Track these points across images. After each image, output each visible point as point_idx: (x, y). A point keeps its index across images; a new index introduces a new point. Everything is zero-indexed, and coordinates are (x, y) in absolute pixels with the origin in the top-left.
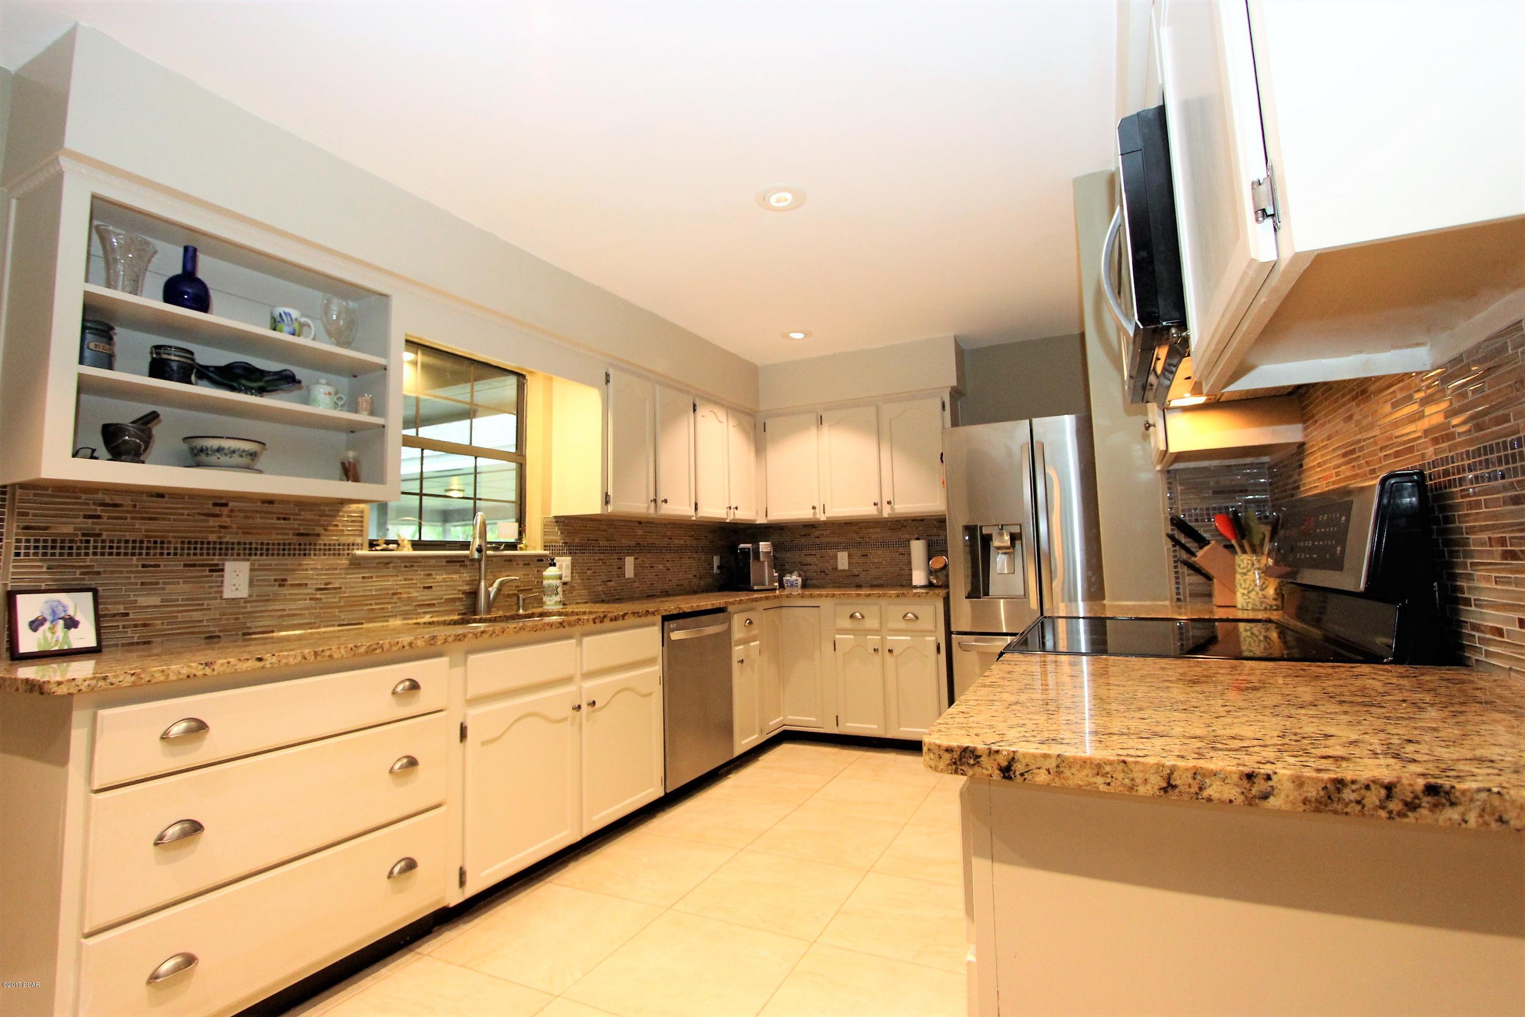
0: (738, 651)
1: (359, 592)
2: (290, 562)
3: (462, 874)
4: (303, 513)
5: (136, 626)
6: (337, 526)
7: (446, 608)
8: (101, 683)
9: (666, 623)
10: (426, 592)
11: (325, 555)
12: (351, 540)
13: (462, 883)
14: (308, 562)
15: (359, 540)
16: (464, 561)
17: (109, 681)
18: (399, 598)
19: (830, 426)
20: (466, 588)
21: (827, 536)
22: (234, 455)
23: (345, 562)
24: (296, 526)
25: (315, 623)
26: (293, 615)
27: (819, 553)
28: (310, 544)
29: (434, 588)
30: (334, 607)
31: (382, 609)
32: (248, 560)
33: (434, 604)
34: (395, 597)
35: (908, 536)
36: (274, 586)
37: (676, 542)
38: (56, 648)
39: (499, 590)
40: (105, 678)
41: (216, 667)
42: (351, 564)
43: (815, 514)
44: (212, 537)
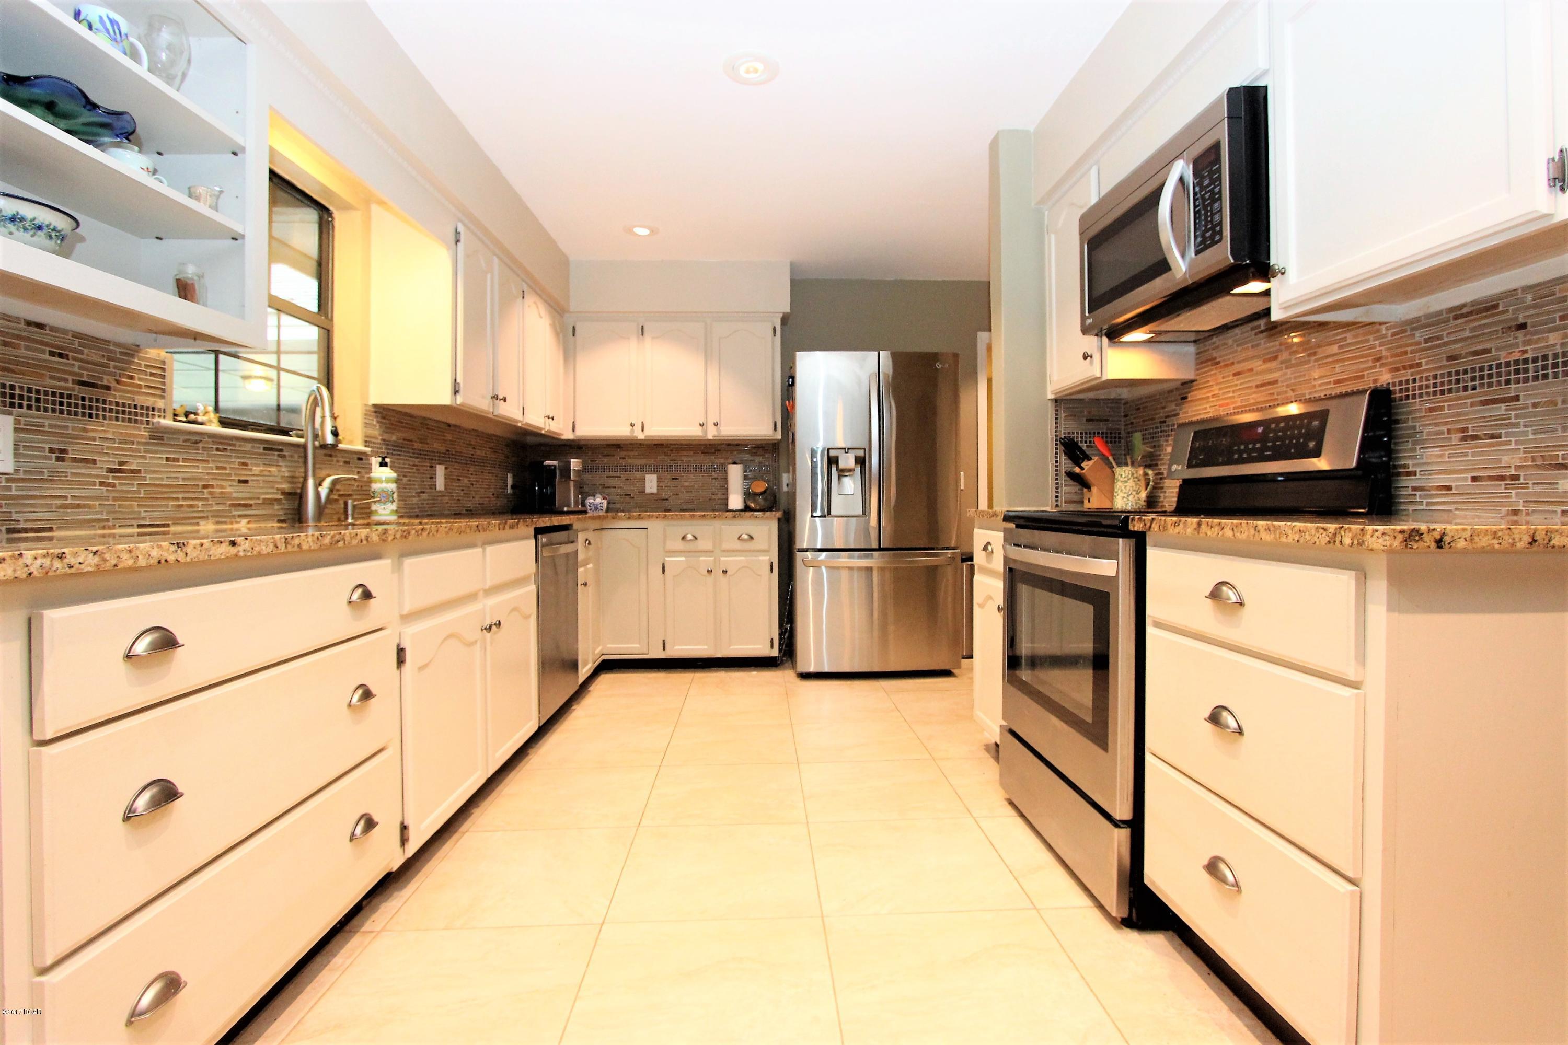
0: (581, 573)
1: (162, 479)
2: (72, 425)
3: (404, 828)
4: (86, 351)
6: (131, 378)
7: (264, 512)
8: (57, 564)
9: (540, 536)
10: (242, 487)
11: (117, 419)
12: (149, 401)
13: (404, 841)
14: (95, 427)
15: (160, 404)
16: (281, 450)
17: (66, 561)
18: (211, 493)
19: (653, 338)
20: (285, 486)
21: (635, 457)
22: (40, 233)
23: (143, 432)
24: (76, 370)
25: (107, 520)
26: (78, 506)
27: (624, 475)
28: (97, 401)
29: (250, 484)
30: (131, 499)
31: (191, 506)
32: (10, 414)
33: (251, 505)
34: (205, 491)
35: (722, 461)
36: (50, 458)
37: (478, 452)
39: (331, 491)
40: (61, 556)
41: (189, 549)
42: (151, 437)
43: (632, 431)
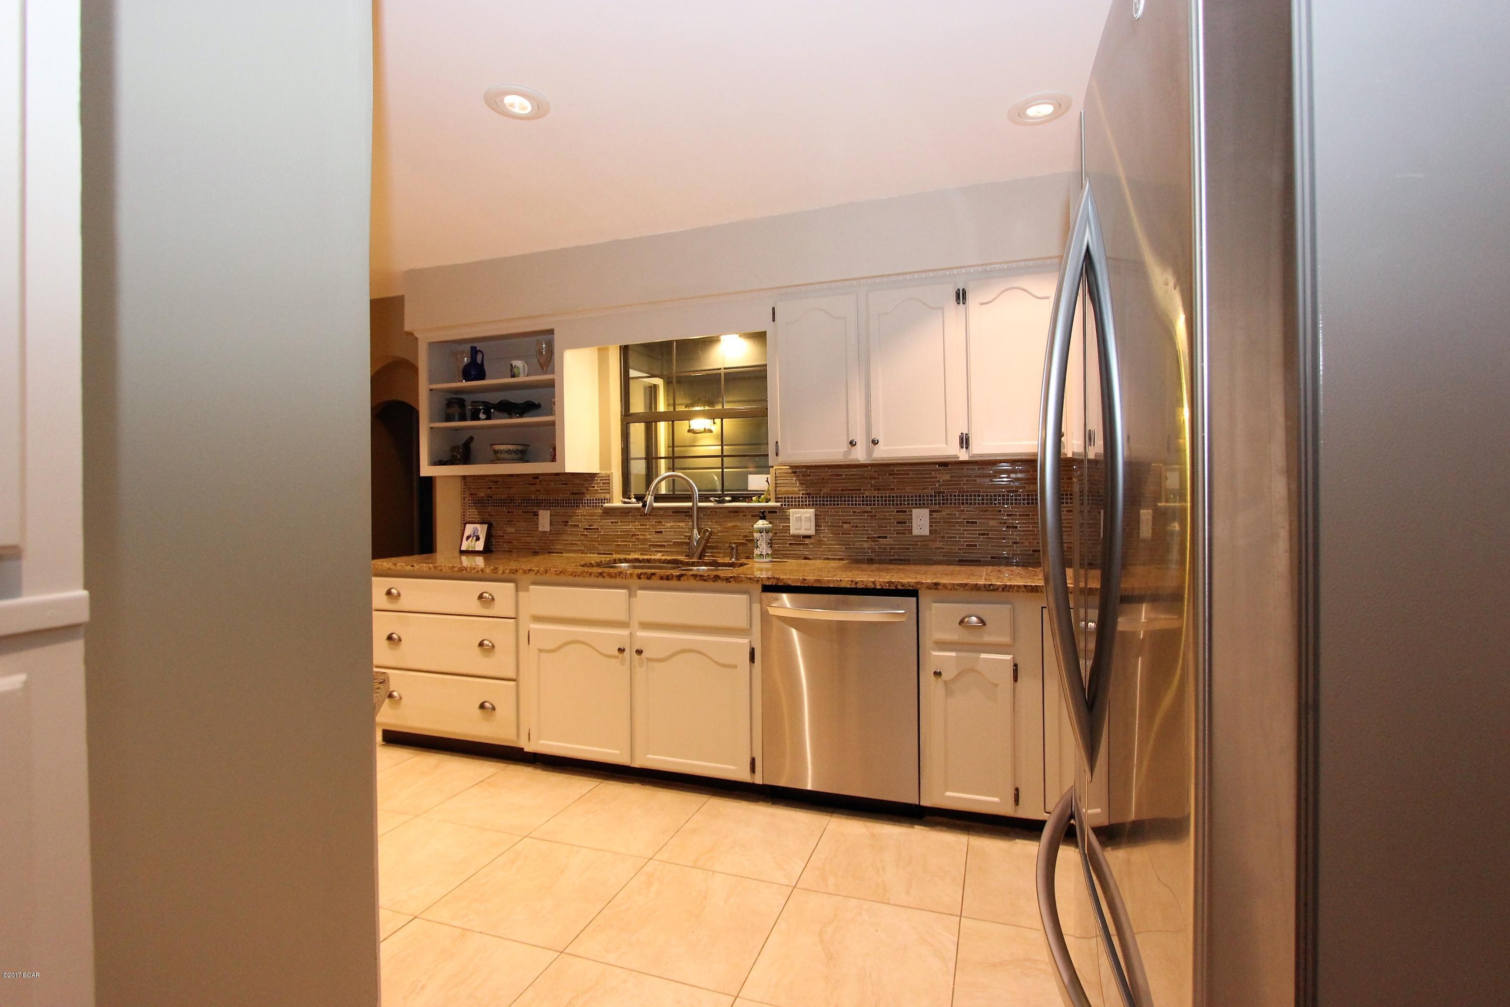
1: (610, 532)
2: (569, 511)
5: (507, 542)
6: (594, 487)
7: (675, 550)
10: (658, 535)
11: (588, 506)
12: (602, 496)
13: (529, 739)
14: (579, 511)
15: (608, 496)
16: (688, 512)
18: (637, 539)
23: (600, 511)
24: (572, 488)
25: (584, 550)
26: (573, 544)
28: (579, 500)
29: (663, 533)
30: (594, 541)
31: (626, 545)
32: (549, 509)
33: (665, 546)
34: (634, 537)
36: (562, 525)
38: (470, 550)
42: (603, 513)
44: (533, 497)
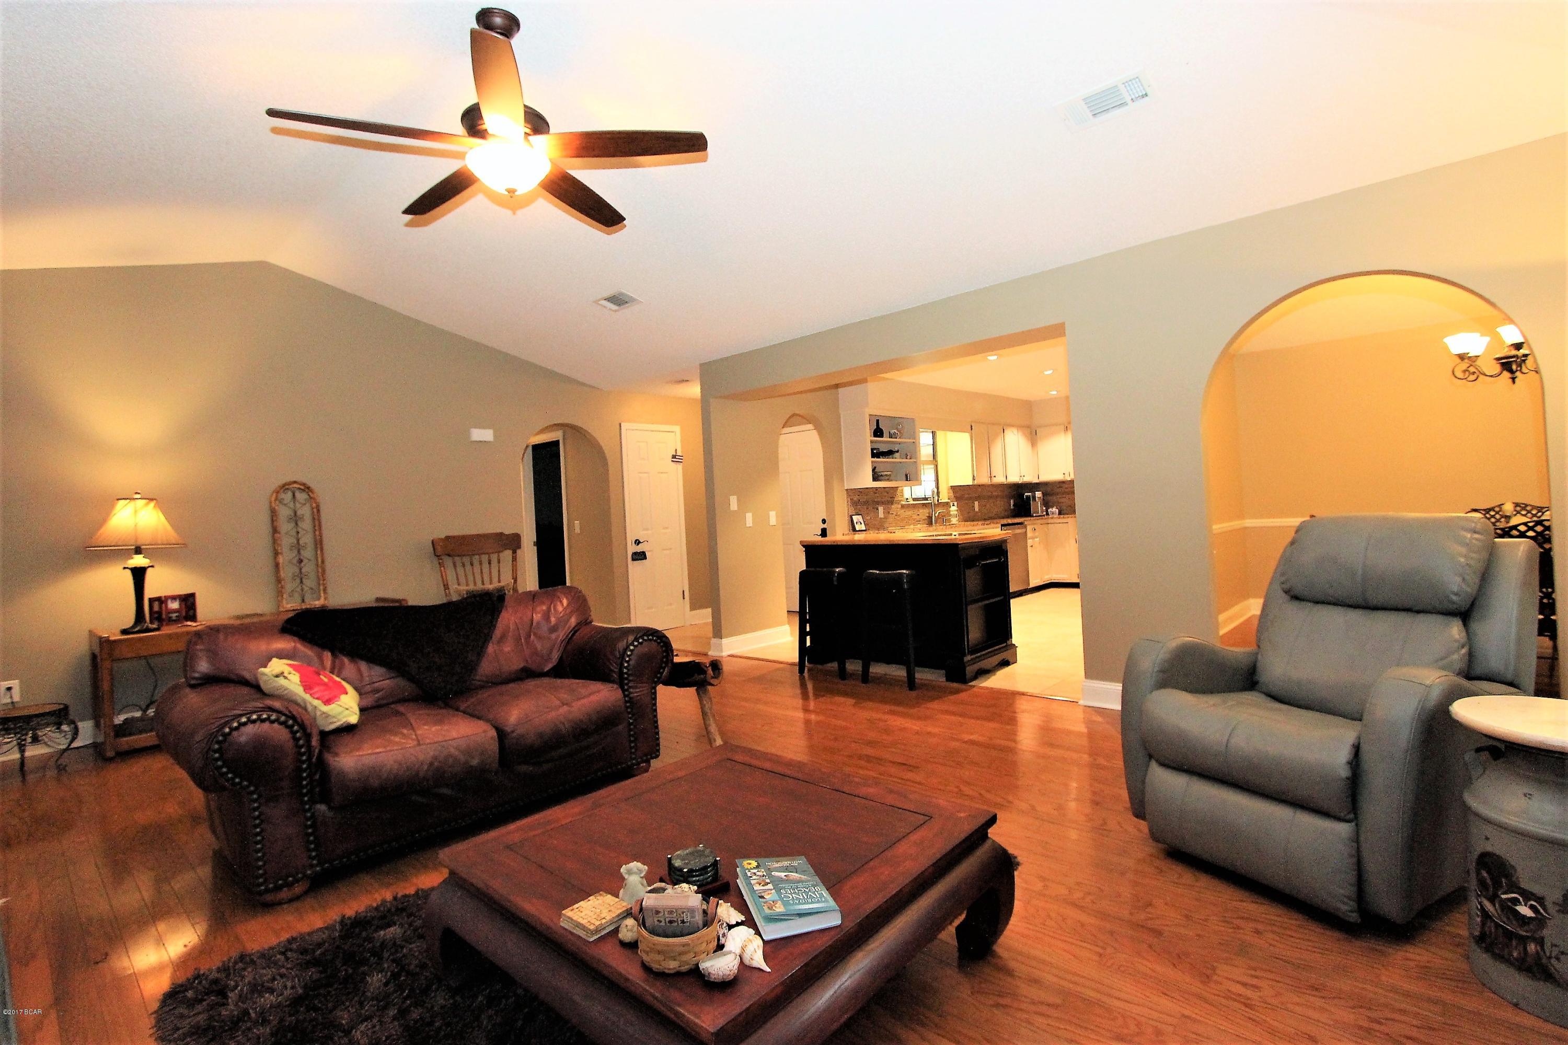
0: (1030, 542)
1: (904, 516)
7: (923, 522)
9: (1004, 527)
11: (896, 504)
12: (900, 499)
14: (893, 506)
16: (927, 504)
20: (928, 515)
29: (920, 515)
30: (899, 521)
31: (909, 522)
33: (920, 521)
34: (911, 518)
36: (887, 514)
37: (994, 493)
42: (901, 507)
